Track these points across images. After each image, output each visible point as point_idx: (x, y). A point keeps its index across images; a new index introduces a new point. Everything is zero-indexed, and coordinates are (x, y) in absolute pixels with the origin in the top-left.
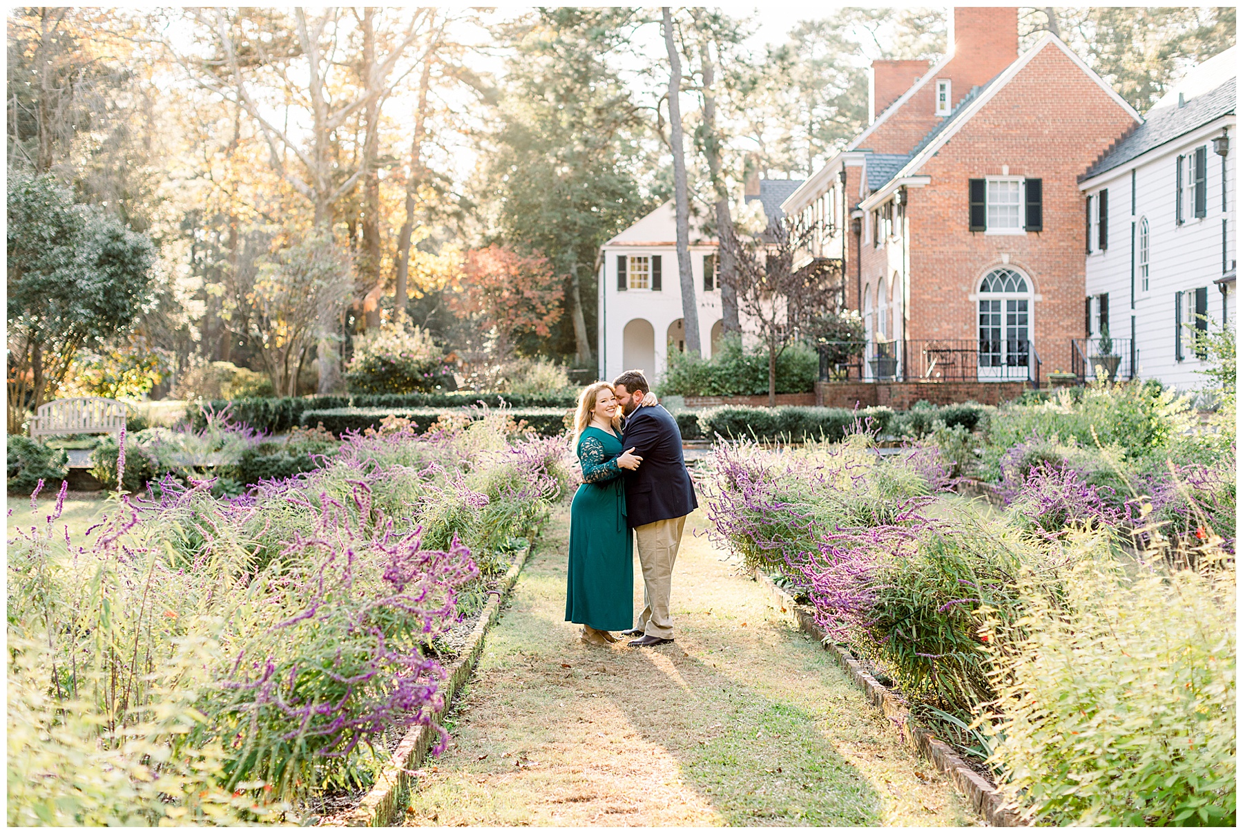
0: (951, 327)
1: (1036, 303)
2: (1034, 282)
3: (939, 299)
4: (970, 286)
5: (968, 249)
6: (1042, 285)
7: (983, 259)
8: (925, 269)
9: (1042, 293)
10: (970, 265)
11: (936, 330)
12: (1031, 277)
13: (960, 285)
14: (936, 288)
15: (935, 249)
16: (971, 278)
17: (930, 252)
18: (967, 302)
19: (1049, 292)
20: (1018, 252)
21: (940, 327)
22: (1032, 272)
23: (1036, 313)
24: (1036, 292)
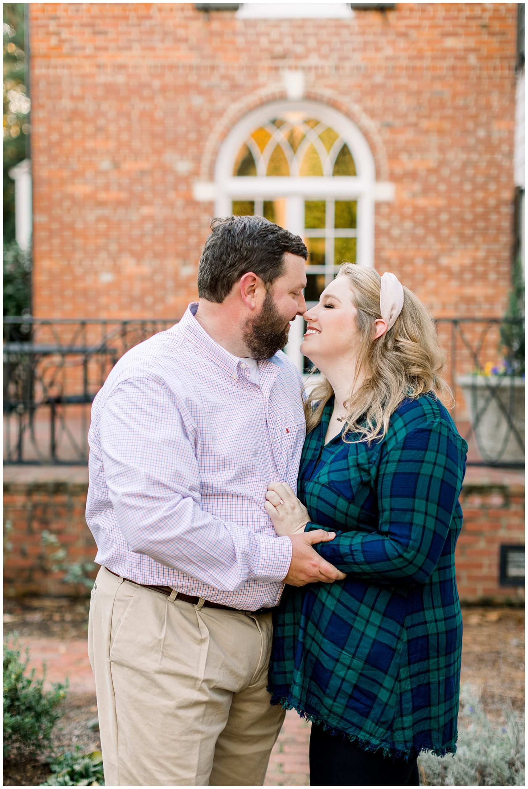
0: (146, 268)
1: (378, 206)
2: (373, 148)
3: (114, 194)
4: (197, 160)
5: (195, 60)
6: (393, 157)
7: (235, 86)
8: (75, 114)
9: (394, 178)
10: (198, 101)
11: (106, 278)
12: (366, 135)
13: (170, 157)
14: (105, 164)
15: (103, 58)
16: (201, 138)
17: (88, 67)
18: (191, 202)
19: (413, 175)
20: (328, 64)
21: (117, 270)
22: (371, 124)
23: (378, 232)
24: (378, 176)
